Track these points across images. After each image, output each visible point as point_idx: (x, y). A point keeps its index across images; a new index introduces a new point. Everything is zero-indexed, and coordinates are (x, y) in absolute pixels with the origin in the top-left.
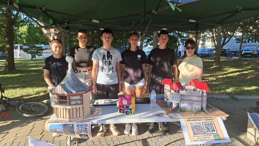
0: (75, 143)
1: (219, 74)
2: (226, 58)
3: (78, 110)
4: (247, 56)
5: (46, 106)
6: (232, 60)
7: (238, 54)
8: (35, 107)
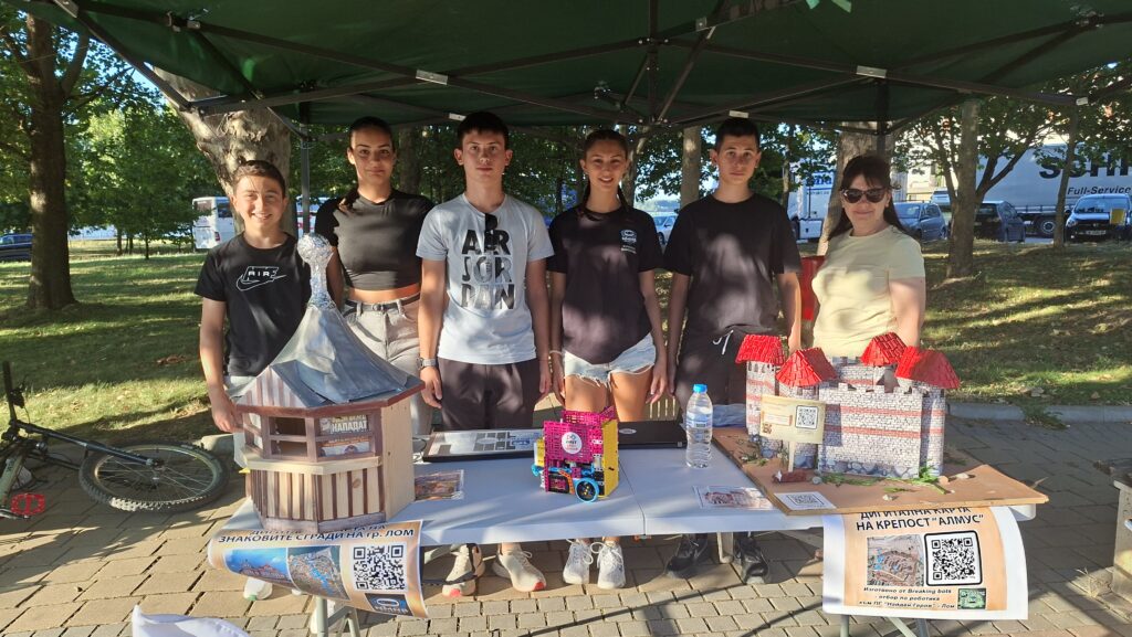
0: (347, 629)
1: (973, 314)
2: (997, 242)
3: (357, 480)
4: (1087, 233)
5: (210, 465)
6: (1024, 251)
7: (1049, 227)
8: (163, 468)
